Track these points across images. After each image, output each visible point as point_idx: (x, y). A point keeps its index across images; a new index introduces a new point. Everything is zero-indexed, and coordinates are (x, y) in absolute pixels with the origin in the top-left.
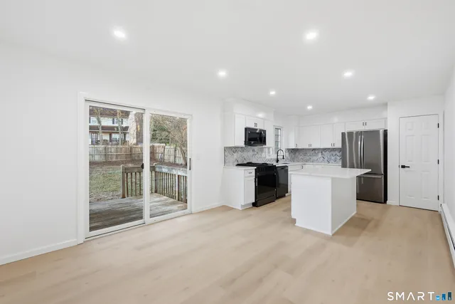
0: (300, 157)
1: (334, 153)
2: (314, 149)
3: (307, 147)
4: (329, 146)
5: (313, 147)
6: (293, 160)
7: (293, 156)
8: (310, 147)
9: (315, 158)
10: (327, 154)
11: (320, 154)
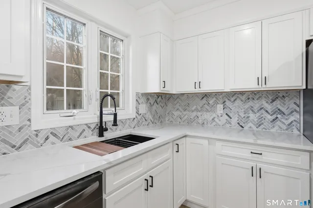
0: (176, 113)
1: (256, 105)
2: (206, 96)
3: (190, 89)
4: (252, 86)
5: (206, 88)
6: (159, 120)
7: (160, 111)
8: (197, 90)
9: (208, 116)
10: (237, 108)
11: (220, 107)
